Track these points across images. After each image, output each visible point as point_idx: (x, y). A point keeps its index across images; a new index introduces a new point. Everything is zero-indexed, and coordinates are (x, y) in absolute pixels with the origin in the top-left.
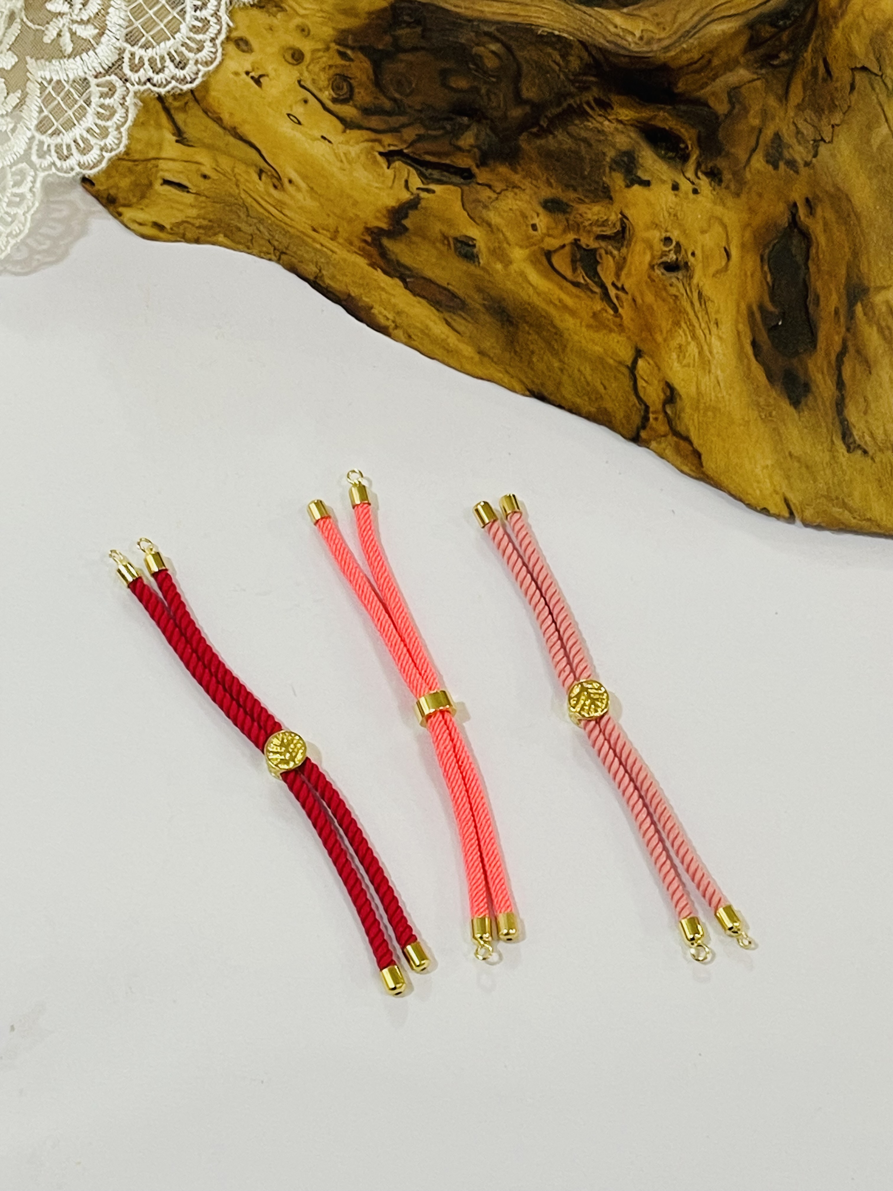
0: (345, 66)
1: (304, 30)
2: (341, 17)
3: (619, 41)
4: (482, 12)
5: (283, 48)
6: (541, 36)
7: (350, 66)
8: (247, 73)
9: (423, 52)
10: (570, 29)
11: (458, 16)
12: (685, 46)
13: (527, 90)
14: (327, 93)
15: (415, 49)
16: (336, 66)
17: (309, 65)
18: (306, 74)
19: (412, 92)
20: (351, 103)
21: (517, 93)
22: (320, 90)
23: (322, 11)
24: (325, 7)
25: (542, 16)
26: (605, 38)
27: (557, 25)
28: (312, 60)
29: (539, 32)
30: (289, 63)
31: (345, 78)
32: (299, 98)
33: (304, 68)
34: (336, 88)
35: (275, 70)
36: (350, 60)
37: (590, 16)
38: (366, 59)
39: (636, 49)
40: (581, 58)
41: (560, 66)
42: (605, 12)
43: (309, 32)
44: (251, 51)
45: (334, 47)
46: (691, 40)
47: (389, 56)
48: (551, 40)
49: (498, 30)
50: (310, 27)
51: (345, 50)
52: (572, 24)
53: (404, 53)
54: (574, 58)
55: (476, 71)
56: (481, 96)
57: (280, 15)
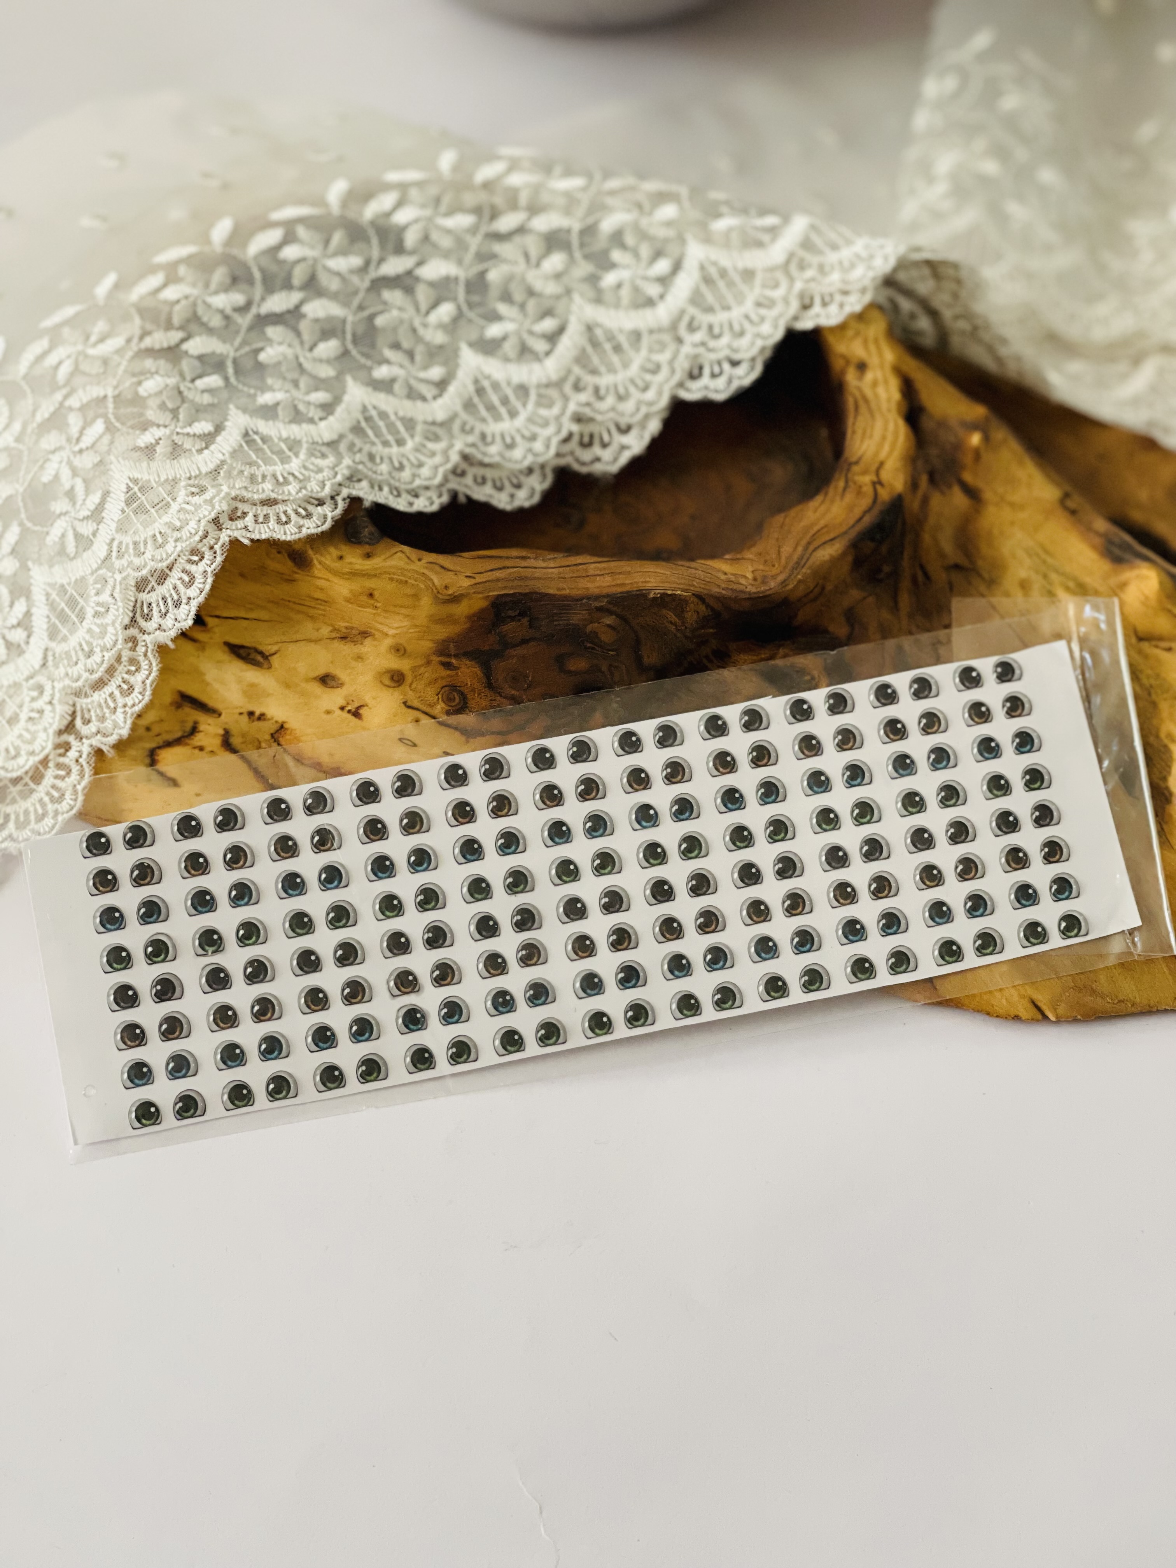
0: (452, 676)
1: (399, 650)
2: (437, 628)
3: (735, 587)
4: (587, 589)
5: (379, 673)
6: (655, 599)
7: (457, 674)
8: (342, 708)
9: (532, 643)
10: (682, 586)
11: (566, 598)
12: (799, 577)
13: (649, 657)
14: (439, 707)
15: (524, 642)
16: (442, 678)
17: (411, 683)
18: (411, 693)
19: (529, 686)
20: (468, 712)
21: (639, 660)
22: (431, 706)
23: (416, 626)
24: (418, 623)
25: (648, 579)
26: (719, 586)
27: (667, 585)
28: (416, 677)
29: (652, 595)
30: (389, 687)
31: (453, 688)
32: (410, 719)
33: (407, 688)
34: (448, 700)
35: (374, 698)
36: (456, 668)
37: (696, 569)
38: (473, 663)
39: (754, 590)
40: (698, 613)
41: (676, 626)
42: (710, 563)
43: (405, 650)
44: (341, 685)
45: (435, 659)
46: (804, 570)
47: (497, 654)
48: (665, 601)
49: (609, 603)
50: (405, 645)
51: (448, 660)
52: (683, 581)
53: (512, 647)
54: (690, 613)
55: (593, 649)
56: (603, 672)
57: (368, 641)
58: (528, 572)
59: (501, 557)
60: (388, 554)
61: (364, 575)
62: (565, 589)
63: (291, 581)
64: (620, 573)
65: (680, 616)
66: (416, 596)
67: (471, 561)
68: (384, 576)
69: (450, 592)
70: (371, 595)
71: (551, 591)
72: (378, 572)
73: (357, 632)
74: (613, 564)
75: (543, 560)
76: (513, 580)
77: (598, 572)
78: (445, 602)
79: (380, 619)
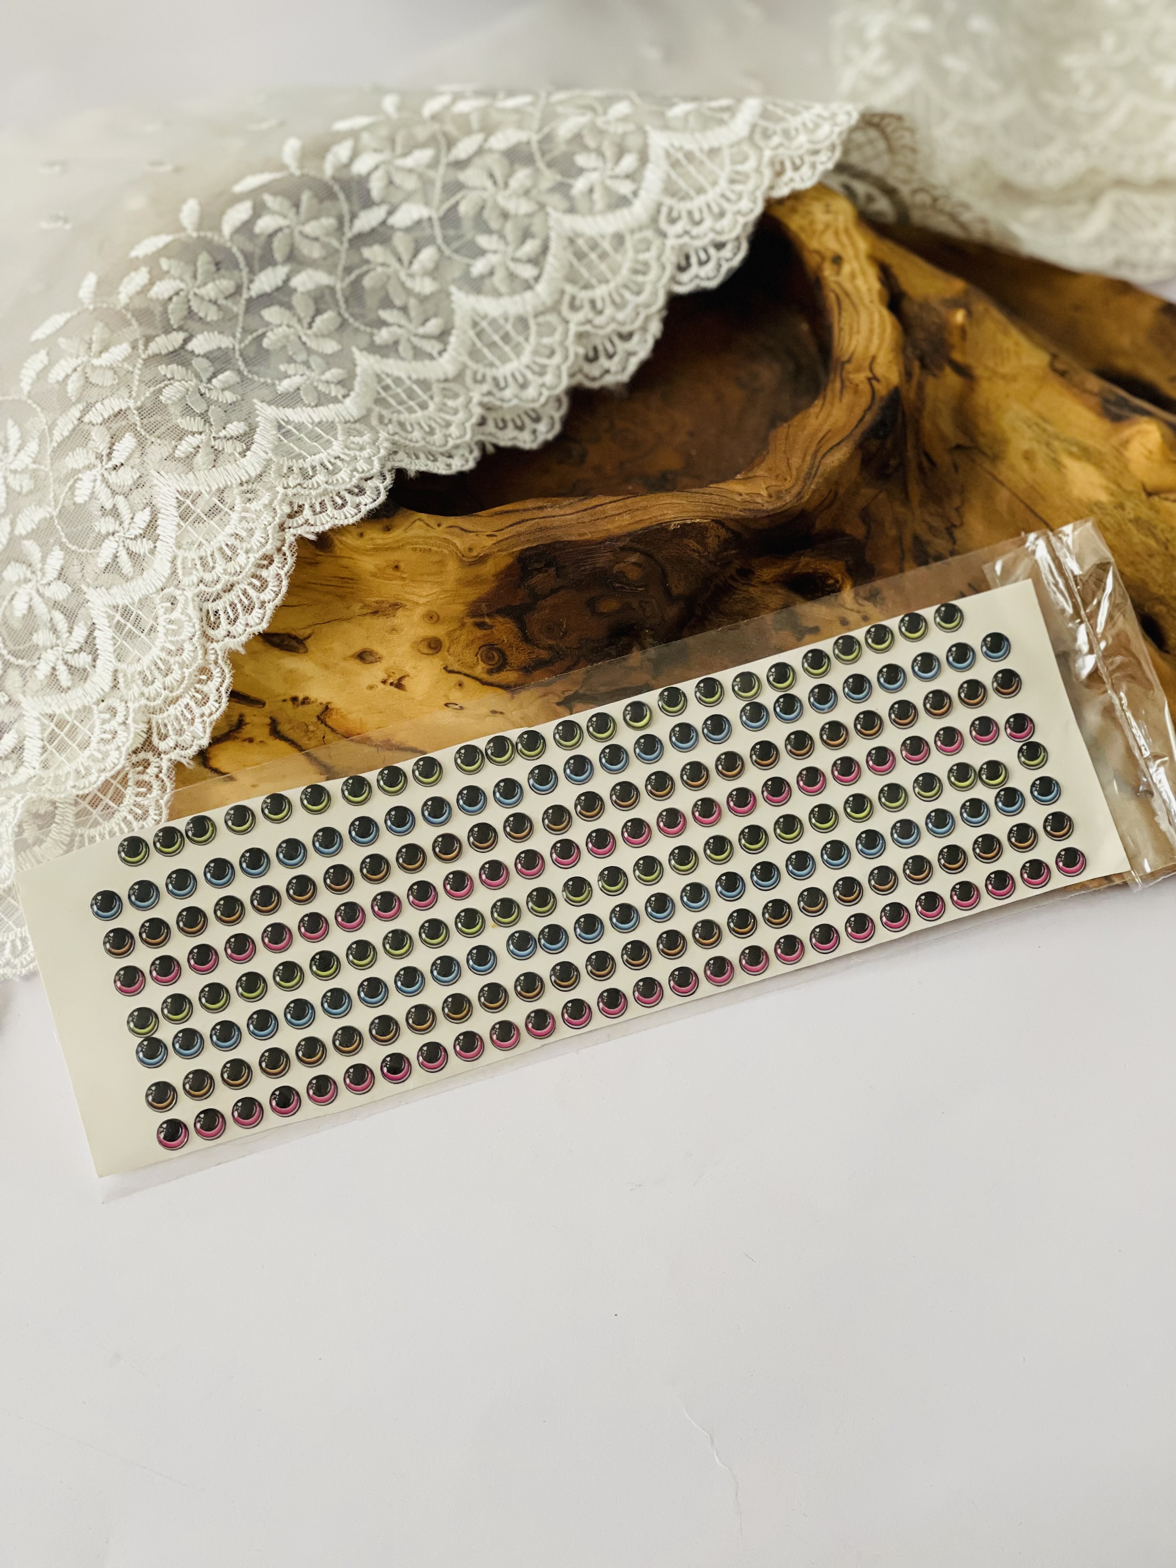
0: (489, 635)
1: (432, 617)
2: (467, 590)
3: (752, 506)
4: (608, 530)
5: (416, 642)
6: (675, 530)
7: (492, 632)
8: (384, 682)
9: (562, 592)
10: (699, 514)
11: (588, 542)
12: (812, 487)
13: (676, 587)
14: (479, 668)
15: (553, 591)
16: (478, 638)
17: (449, 648)
18: (449, 657)
19: (565, 633)
20: (508, 668)
21: (667, 591)
22: (471, 668)
23: (446, 591)
24: (447, 588)
25: (665, 512)
26: (737, 509)
27: (685, 515)
28: (452, 641)
29: (672, 527)
30: (428, 654)
31: (491, 646)
32: (453, 684)
33: (446, 653)
34: (487, 659)
35: (414, 668)
36: (491, 627)
37: (711, 494)
38: (506, 619)
39: (770, 507)
40: (719, 537)
41: (699, 553)
42: (721, 485)
43: (438, 617)
44: (379, 659)
45: (469, 621)
46: (816, 480)
47: (529, 608)
48: (686, 530)
49: (631, 541)
50: (438, 611)
51: (481, 620)
52: (699, 508)
53: (543, 599)
54: (711, 539)
55: (622, 588)
56: (634, 609)
57: (400, 613)
58: (547, 523)
59: (518, 511)
60: (407, 524)
61: (387, 549)
62: (585, 534)
63: (316, 564)
64: (638, 509)
65: (702, 541)
66: (441, 563)
67: (489, 519)
68: (408, 547)
69: (474, 554)
70: (397, 567)
71: (574, 538)
72: (401, 544)
73: (387, 605)
74: (629, 501)
75: (560, 507)
76: (534, 533)
77: (617, 512)
78: (471, 565)
79: (407, 589)
